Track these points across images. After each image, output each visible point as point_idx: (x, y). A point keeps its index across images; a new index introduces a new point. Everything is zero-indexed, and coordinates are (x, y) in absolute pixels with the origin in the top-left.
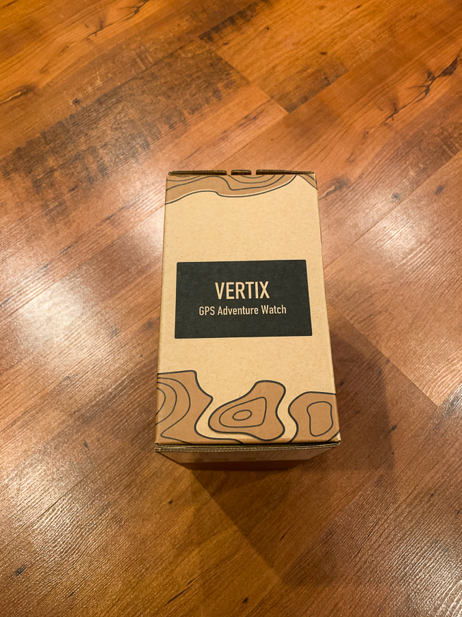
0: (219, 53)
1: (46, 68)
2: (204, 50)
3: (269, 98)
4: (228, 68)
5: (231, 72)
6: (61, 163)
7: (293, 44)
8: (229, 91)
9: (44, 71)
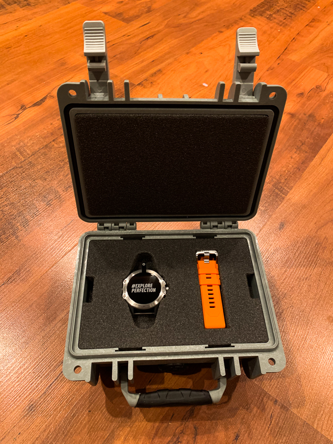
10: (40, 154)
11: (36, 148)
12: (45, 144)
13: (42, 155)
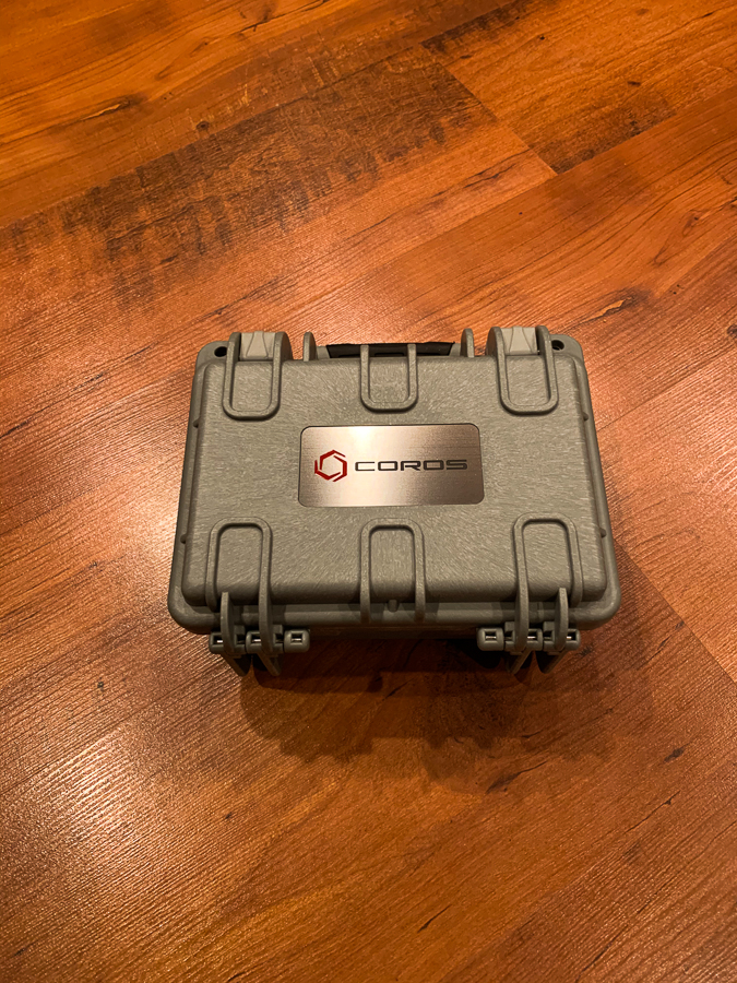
0: (452, 70)
1: (166, 72)
2: (427, 65)
3: (527, 147)
4: (463, 95)
5: (466, 101)
6: (158, 217)
7: (583, 65)
8: (458, 129)
9: (161, 77)
10: (356, 81)
11: (352, 67)
12: (371, 62)
13: (360, 82)
